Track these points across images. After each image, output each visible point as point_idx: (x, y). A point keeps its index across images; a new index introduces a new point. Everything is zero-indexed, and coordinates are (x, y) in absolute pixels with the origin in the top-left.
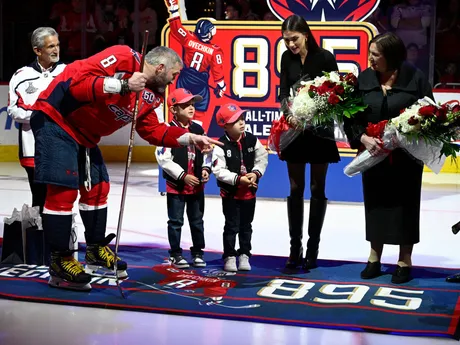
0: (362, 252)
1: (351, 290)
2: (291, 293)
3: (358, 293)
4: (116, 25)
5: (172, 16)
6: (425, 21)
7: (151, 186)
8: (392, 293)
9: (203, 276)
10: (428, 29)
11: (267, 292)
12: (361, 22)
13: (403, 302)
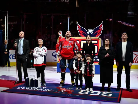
0: (101, 85)
1: (97, 92)
2: (85, 93)
3: (99, 93)
4: (48, 38)
5: (60, 36)
6: (110, 37)
7: (55, 70)
8: (106, 93)
9: (67, 89)
10: (111, 38)
11: (80, 93)
12: (98, 37)
13: (108, 95)
